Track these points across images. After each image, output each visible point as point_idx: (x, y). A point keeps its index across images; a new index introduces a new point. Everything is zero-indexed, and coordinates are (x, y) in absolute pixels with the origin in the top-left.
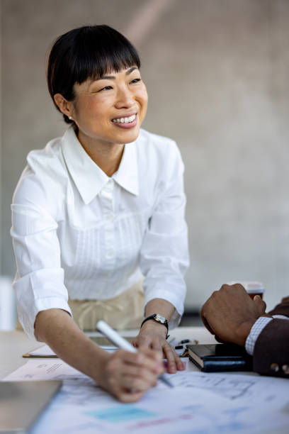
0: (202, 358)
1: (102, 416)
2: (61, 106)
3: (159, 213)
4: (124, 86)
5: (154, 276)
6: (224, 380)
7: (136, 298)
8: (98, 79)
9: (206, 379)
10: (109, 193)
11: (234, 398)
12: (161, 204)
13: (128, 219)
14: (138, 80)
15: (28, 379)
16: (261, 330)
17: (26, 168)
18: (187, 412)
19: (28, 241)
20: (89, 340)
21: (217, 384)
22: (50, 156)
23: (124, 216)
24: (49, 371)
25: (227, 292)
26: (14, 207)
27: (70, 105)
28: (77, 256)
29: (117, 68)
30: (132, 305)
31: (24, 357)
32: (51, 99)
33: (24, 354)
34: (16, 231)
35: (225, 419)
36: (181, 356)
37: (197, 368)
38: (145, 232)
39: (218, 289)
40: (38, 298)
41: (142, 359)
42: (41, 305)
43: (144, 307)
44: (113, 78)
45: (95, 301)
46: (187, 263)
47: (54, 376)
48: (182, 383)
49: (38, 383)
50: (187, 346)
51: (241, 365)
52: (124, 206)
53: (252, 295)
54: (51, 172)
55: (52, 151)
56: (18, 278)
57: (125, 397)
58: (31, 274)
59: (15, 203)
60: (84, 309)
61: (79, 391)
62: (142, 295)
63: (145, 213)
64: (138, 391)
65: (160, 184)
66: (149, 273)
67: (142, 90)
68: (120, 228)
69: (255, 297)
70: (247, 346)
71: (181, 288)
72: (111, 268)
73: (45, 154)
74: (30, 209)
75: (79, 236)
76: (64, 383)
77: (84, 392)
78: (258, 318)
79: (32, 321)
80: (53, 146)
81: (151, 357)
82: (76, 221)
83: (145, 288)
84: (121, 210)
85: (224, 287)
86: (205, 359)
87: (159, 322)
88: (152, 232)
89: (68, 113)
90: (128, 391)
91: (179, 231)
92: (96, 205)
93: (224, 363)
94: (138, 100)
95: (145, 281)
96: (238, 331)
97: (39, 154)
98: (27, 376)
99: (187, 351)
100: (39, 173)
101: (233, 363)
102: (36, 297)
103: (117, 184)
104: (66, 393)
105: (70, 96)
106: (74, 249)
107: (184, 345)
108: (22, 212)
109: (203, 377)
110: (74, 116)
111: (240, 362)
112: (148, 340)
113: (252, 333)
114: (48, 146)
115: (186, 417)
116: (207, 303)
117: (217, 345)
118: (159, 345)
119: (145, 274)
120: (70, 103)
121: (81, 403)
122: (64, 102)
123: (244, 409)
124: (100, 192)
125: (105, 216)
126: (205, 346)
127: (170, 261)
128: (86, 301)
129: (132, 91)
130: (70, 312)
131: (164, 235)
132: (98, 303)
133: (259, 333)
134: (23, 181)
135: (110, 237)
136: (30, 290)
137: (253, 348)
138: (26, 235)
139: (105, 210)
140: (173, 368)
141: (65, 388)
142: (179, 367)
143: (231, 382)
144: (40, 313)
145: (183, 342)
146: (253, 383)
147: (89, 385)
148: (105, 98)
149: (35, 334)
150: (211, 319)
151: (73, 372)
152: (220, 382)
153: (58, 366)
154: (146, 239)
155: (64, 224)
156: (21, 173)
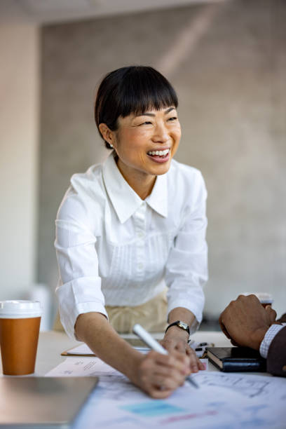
0: (221, 360)
1: (136, 411)
2: (104, 134)
3: (183, 233)
4: (161, 123)
5: (177, 288)
6: (241, 379)
7: (160, 306)
8: (140, 115)
9: (226, 378)
10: (142, 214)
11: (252, 396)
12: (185, 225)
13: (157, 237)
14: (175, 118)
15: (67, 375)
16: (273, 336)
17: (69, 189)
18: (212, 409)
19: (70, 252)
20: (124, 341)
21: (235, 383)
22: (92, 179)
23: (154, 234)
24: (85, 368)
25: (243, 302)
26: (58, 222)
27: (113, 135)
28: (111, 268)
29: (157, 107)
30: (156, 312)
31: (62, 355)
32: (96, 127)
33: (62, 352)
34: (59, 243)
35: (247, 416)
36: (201, 358)
37: (216, 369)
38: (171, 249)
39: (235, 299)
40: (79, 302)
41: (172, 361)
42: (82, 309)
43: (167, 314)
44: (153, 115)
45: (124, 307)
46: (206, 278)
47: (91, 373)
48: (205, 382)
49: (77, 379)
50: (206, 349)
51: (255, 366)
52: (154, 226)
53: (264, 305)
54: (91, 194)
55: (93, 175)
56: (60, 285)
57: (156, 393)
58: (72, 281)
59: (59, 219)
60: (115, 313)
61: (113, 387)
62: (166, 303)
63: (171, 232)
64: (167, 389)
65: (186, 209)
66: (173, 286)
67: (177, 127)
68: (150, 245)
69: (267, 307)
70: (261, 350)
71: (201, 299)
72: (141, 280)
73: (86, 177)
74: (72, 225)
75: (114, 251)
76: (101, 379)
77: (118, 388)
78: (270, 326)
79: (73, 323)
80: (94, 171)
81: (180, 359)
82: (113, 237)
83: (169, 298)
84: (151, 229)
85: (240, 297)
86: (224, 360)
87: (182, 328)
88: (177, 249)
89: (109, 141)
90: (158, 388)
91: (200, 249)
92: (130, 224)
93: (241, 364)
94: (173, 136)
95: (169, 291)
96: (254, 337)
97: (82, 177)
98: (66, 372)
99: (206, 352)
100: (81, 194)
101: (249, 364)
102: (77, 302)
103: (149, 207)
104: (101, 388)
105: (113, 126)
106: (109, 261)
107: (204, 348)
108: (66, 227)
109: (223, 376)
110: (116, 144)
111: (254, 364)
112: (174, 344)
113: (265, 339)
114: (90, 171)
115: (212, 413)
116: (225, 311)
117: (233, 348)
118: (183, 348)
119: (169, 286)
120: (113, 133)
121: (116, 398)
122: (108, 131)
123: (263, 406)
124: (135, 213)
125: (137, 234)
126: (223, 349)
127: (191, 275)
128: (116, 307)
129: (168, 128)
130: (107, 315)
131: (187, 253)
132: (127, 309)
133: (272, 339)
134: (66, 201)
135: (140, 252)
136: (72, 295)
137: (267, 352)
138: (68, 247)
139: (138, 229)
140: (196, 368)
141: (101, 384)
142: (200, 367)
143: (248, 382)
144: (80, 315)
145: (201, 345)
146: (268, 383)
147: (122, 381)
148: (145, 132)
149: (75, 334)
150: (229, 326)
151: (109, 369)
152: (238, 381)
153: (94, 363)
154: (172, 255)
155: (101, 239)
156: (64, 193)
